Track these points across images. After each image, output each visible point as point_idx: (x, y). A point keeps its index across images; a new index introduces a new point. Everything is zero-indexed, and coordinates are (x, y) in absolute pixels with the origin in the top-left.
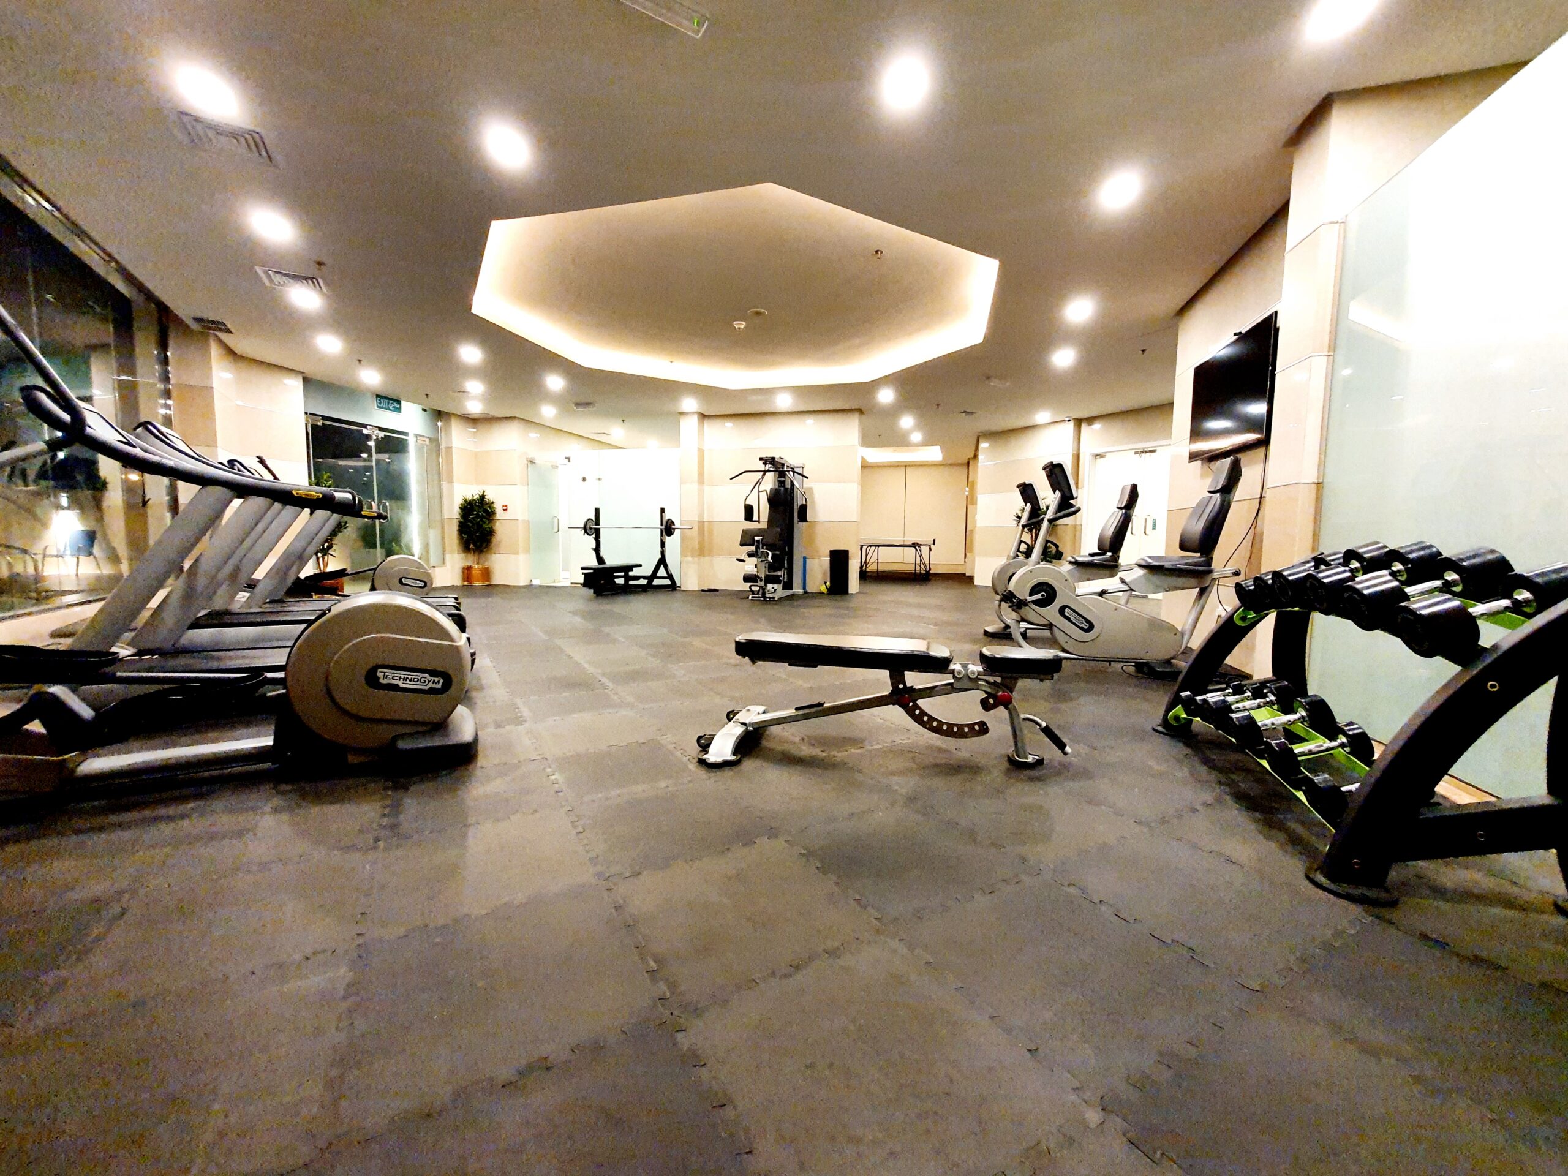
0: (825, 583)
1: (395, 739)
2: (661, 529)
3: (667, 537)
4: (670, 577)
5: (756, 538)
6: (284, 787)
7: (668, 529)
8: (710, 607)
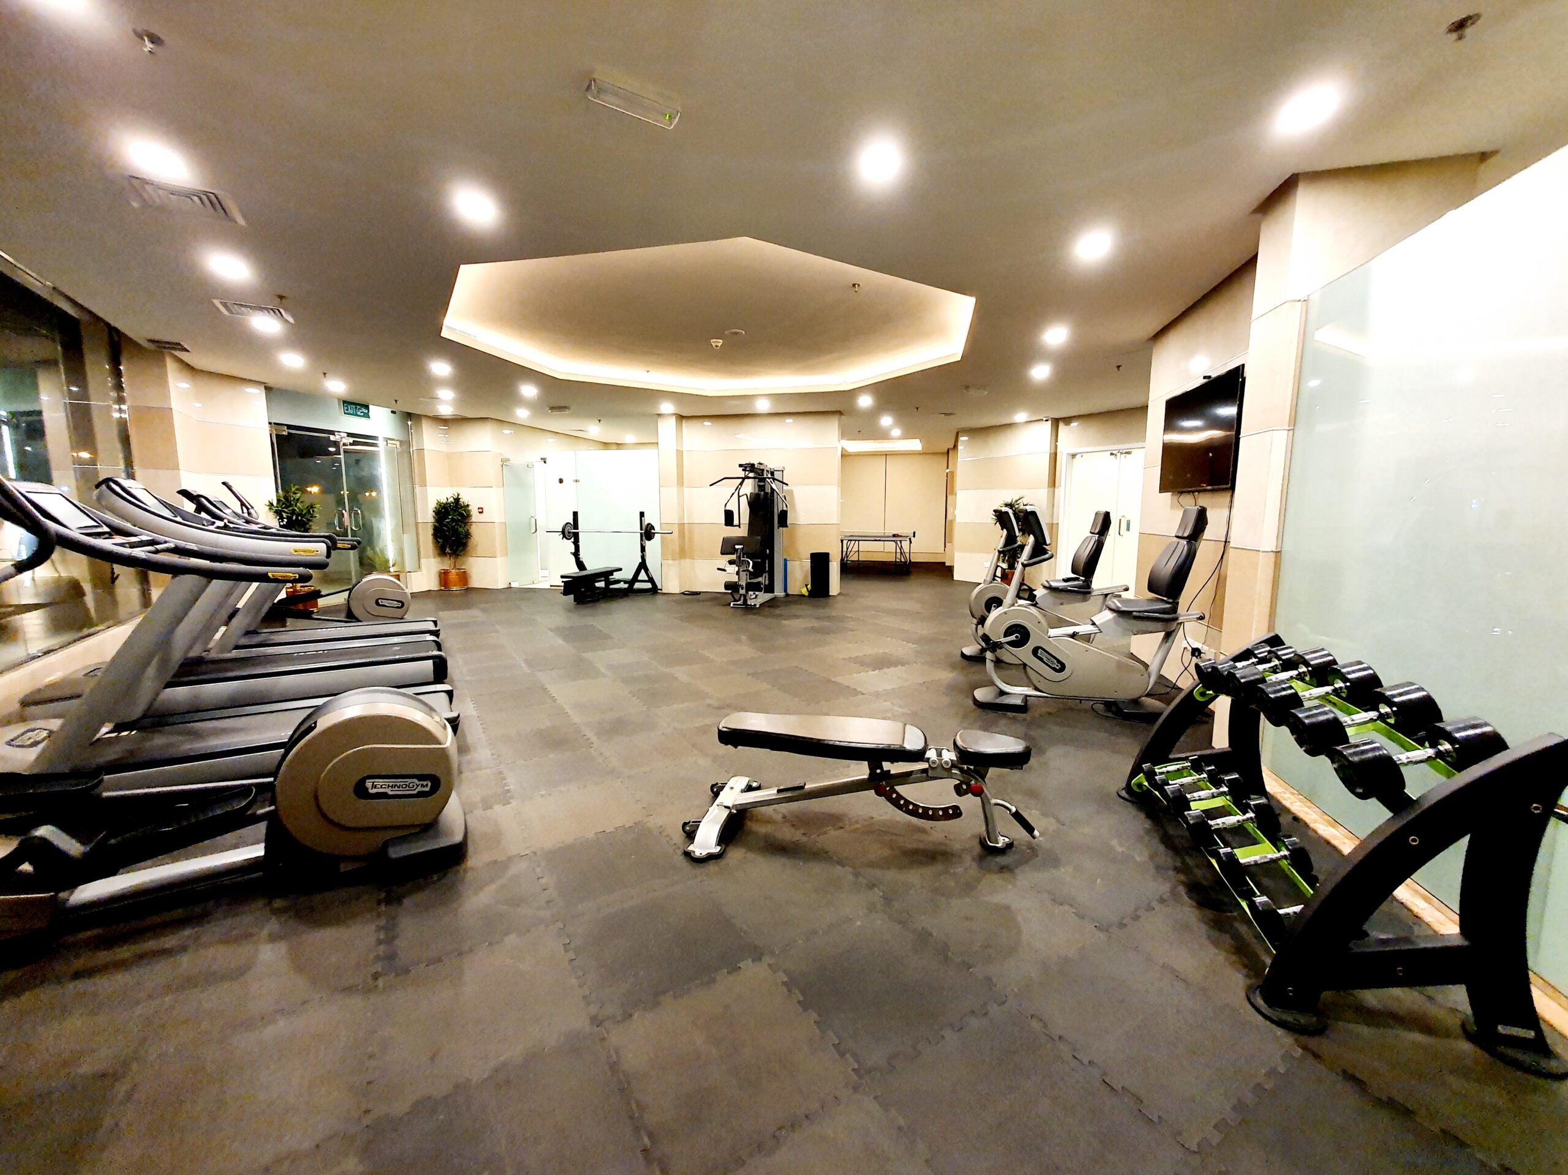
0: (806, 585)
1: (386, 845)
2: (641, 534)
3: (647, 542)
4: (651, 580)
5: (737, 547)
6: (278, 903)
7: (648, 533)
8: (690, 618)
